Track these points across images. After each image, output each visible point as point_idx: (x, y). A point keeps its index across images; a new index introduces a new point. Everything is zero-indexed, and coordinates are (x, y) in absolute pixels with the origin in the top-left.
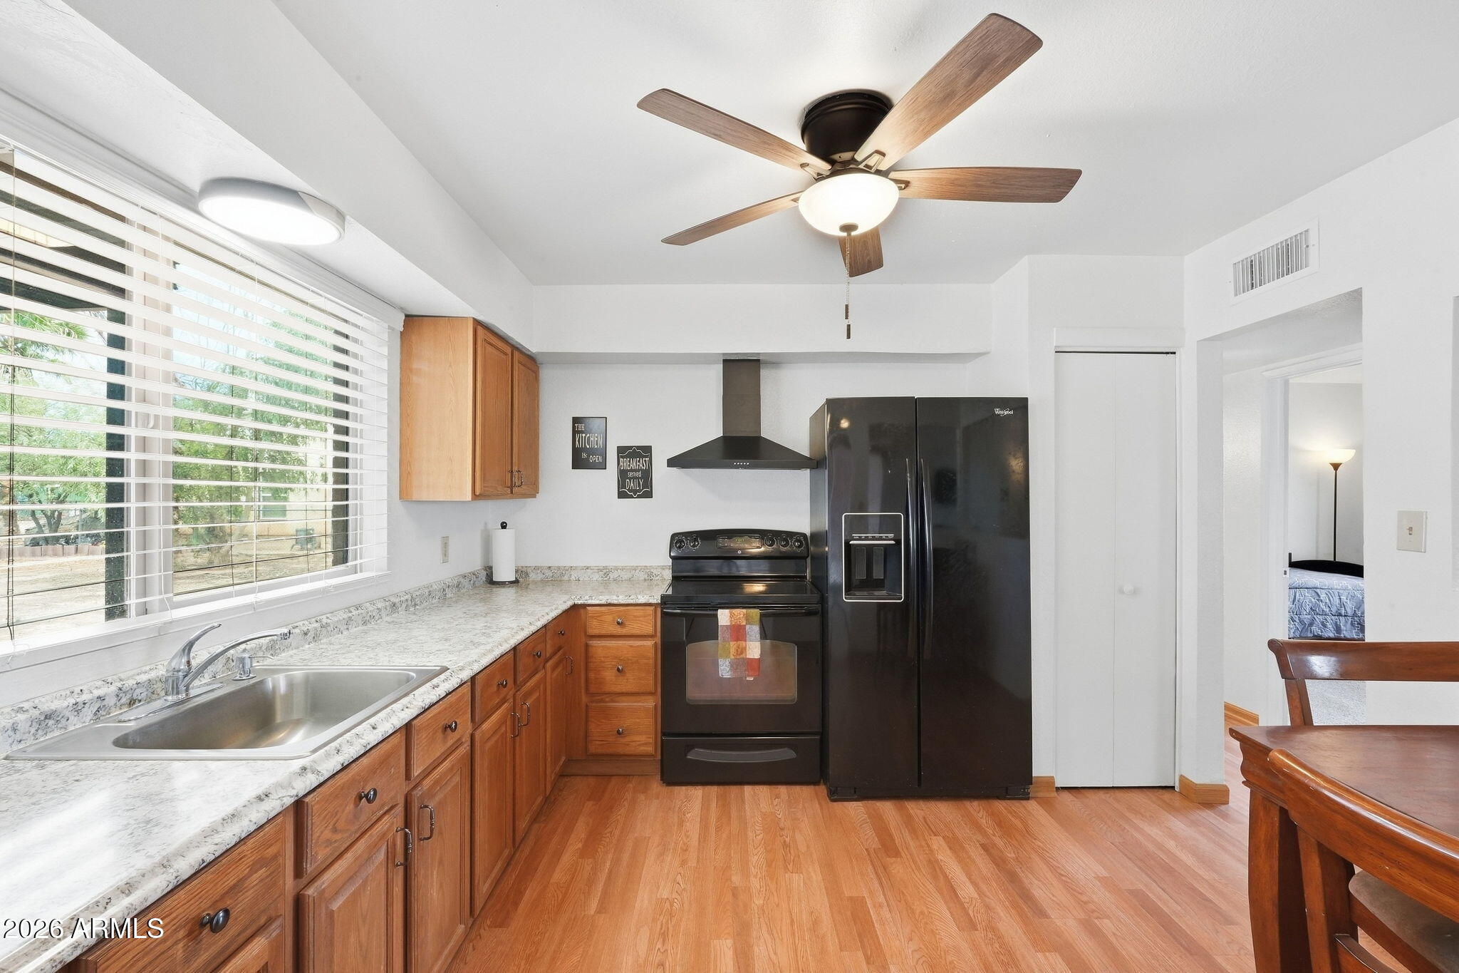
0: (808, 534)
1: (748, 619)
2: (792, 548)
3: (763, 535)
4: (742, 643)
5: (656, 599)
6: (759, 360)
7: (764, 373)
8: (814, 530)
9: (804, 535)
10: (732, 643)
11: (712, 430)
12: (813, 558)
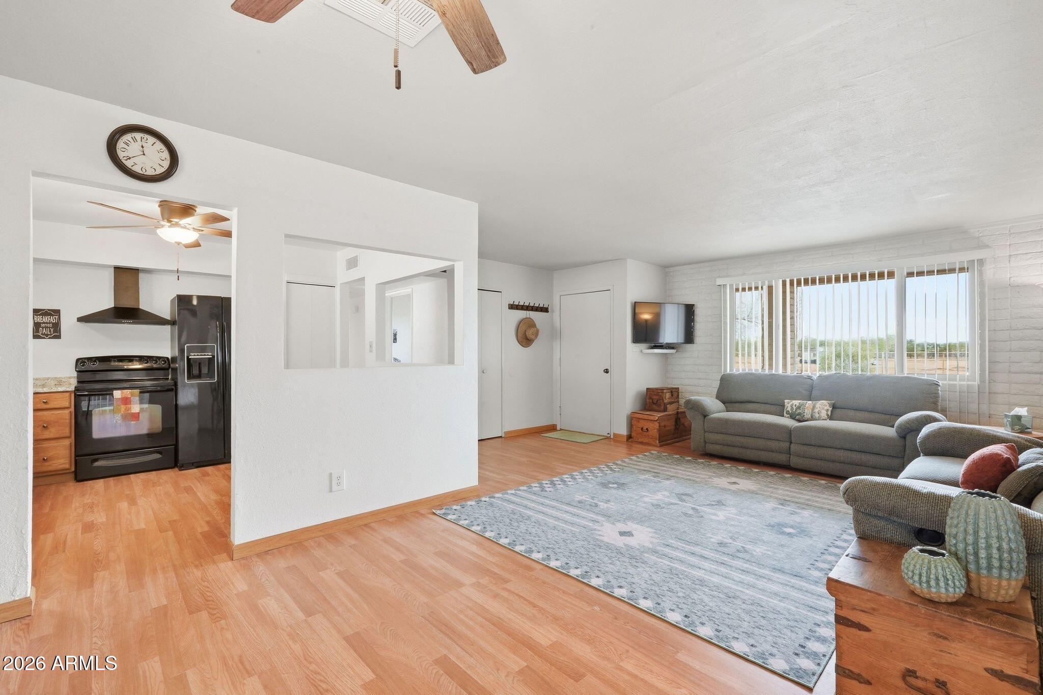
0: (170, 358)
1: (132, 394)
2: (161, 364)
3: (141, 359)
4: (129, 406)
5: (72, 388)
6: (138, 270)
7: (141, 275)
8: (172, 356)
9: (168, 358)
10: (122, 406)
11: (108, 303)
12: (172, 369)
